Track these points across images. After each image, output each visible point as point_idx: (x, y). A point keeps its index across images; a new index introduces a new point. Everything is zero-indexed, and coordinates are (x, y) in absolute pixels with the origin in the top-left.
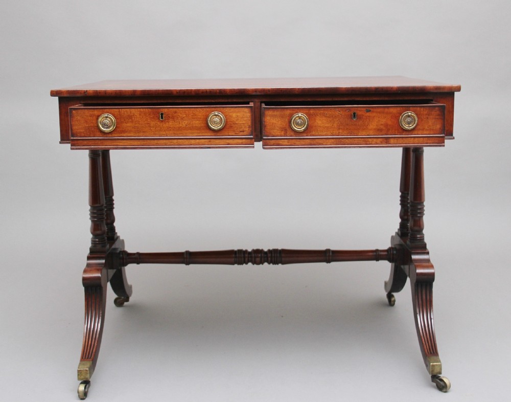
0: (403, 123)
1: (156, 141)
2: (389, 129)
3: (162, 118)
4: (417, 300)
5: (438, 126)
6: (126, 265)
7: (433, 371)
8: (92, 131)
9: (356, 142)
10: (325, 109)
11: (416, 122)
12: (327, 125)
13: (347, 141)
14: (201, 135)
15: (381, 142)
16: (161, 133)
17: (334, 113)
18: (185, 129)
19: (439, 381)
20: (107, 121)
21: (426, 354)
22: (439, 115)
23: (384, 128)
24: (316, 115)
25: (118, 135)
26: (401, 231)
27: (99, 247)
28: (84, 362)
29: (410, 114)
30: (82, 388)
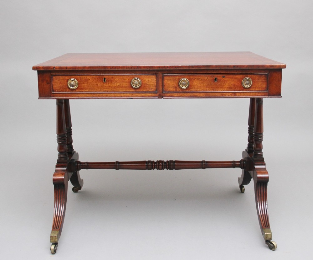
0: (244, 84)
1: (101, 94)
2: (236, 88)
3: (105, 81)
4: (257, 194)
5: (264, 86)
6: (79, 170)
7: (266, 238)
8: (64, 88)
9: (217, 95)
10: (199, 76)
11: (251, 83)
12: (200, 85)
13: (211, 94)
14: (127, 91)
15: (231, 95)
16: (105, 90)
17: (204, 78)
18: (118, 87)
19: (270, 244)
20: (73, 83)
21: (262, 227)
22: (264, 79)
23: (233, 87)
24: (194, 79)
25: (79, 91)
26: (248, 149)
27: (63, 159)
28: (54, 231)
29: (248, 79)
30: (53, 247)
